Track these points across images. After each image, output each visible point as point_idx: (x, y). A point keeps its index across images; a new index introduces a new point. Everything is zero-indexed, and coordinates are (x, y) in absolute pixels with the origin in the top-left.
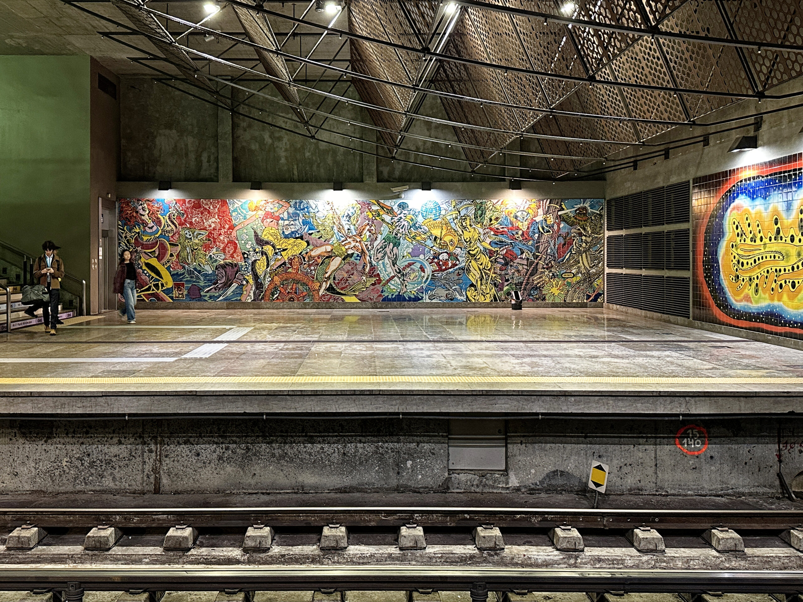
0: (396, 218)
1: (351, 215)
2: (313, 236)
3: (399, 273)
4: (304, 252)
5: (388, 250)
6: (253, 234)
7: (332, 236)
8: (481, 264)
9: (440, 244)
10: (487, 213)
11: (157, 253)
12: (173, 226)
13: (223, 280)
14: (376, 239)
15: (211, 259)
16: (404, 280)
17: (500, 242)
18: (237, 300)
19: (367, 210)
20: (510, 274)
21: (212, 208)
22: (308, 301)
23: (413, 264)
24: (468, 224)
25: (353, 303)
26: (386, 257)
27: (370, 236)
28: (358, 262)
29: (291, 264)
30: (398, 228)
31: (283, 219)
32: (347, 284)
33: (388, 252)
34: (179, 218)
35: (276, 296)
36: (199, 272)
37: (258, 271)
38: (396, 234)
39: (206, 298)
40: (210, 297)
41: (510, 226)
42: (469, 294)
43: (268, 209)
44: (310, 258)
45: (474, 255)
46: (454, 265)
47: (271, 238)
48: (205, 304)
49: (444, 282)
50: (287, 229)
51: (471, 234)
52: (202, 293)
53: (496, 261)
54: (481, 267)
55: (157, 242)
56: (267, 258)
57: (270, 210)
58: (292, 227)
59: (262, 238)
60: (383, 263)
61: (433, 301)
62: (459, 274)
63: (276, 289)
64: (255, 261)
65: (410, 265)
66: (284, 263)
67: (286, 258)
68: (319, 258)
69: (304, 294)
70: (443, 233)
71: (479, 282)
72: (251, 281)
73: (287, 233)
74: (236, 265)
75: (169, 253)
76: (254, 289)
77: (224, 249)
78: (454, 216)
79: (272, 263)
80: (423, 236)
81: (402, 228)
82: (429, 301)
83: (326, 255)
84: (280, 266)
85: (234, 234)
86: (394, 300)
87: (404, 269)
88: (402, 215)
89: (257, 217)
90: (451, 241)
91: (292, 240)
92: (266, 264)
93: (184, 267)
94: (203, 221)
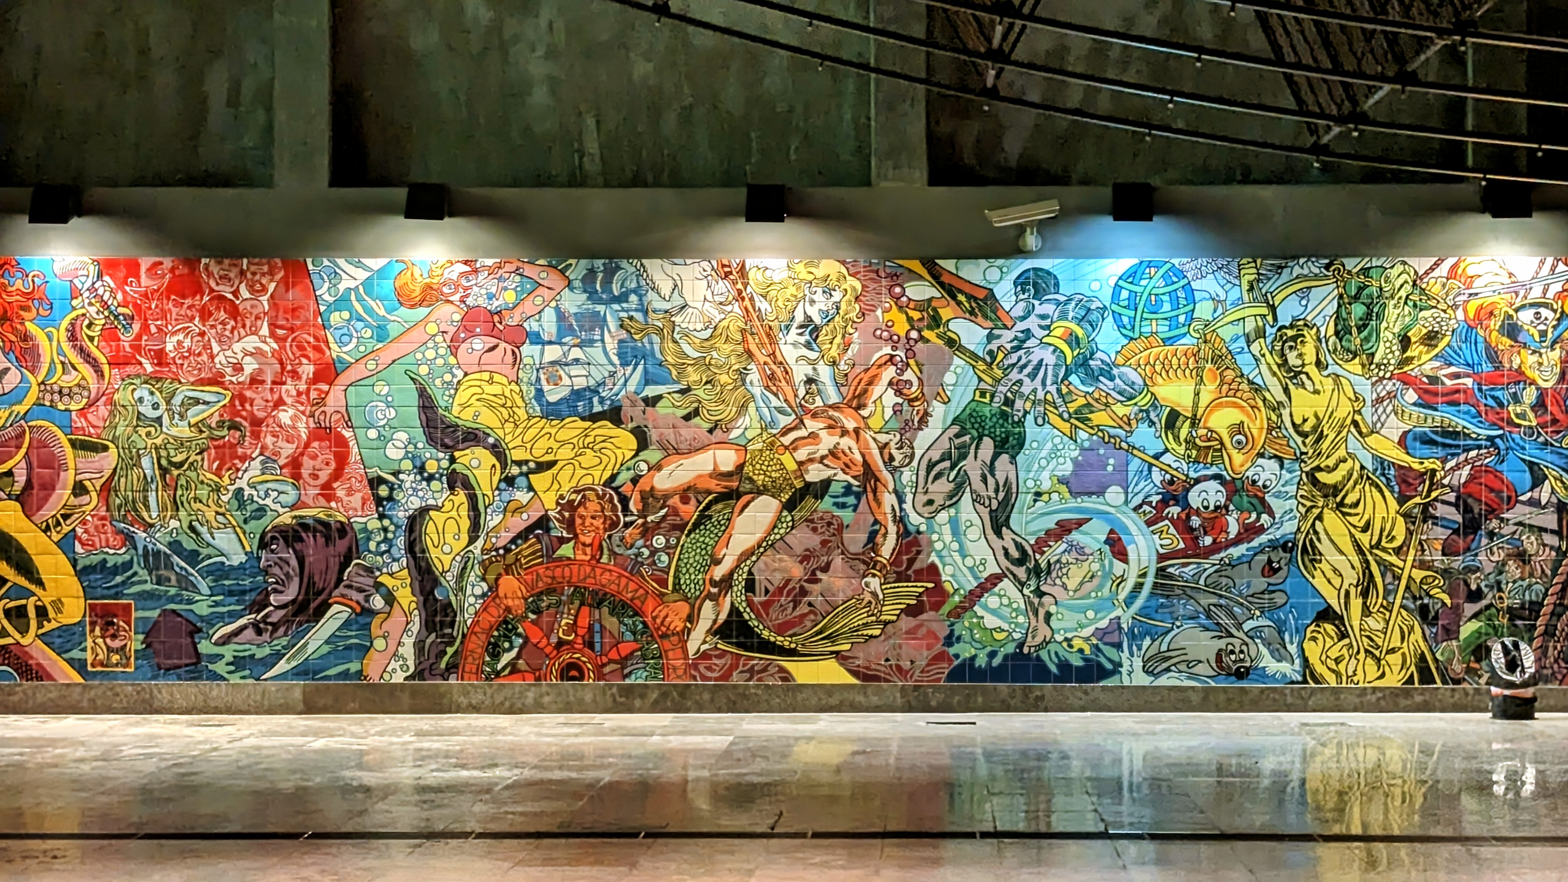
0: (1008, 335)
1: (817, 320)
2: (662, 408)
3: (1020, 562)
4: (624, 477)
5: (972, 467)
6: (414, 399)
7: (743, 408)
8: (1365, 529)
9: (1190, 443)
10: (1391, 312)
11: (21, 478)
12: (86, 370)
13: (291, 593)
14: (923, 421)
15: (242, 506)
16: (1040, 594)
17: (1445, 434)
18: (345, 675)
19: (888, 302)
20: (1489, 568)
21: (245, 293)
22: (638, 678)
23: (1080, 523)
24: (1310, 358)
25: (830, 689)
26: (967, 498)
27: (897, 410)
28: (847, 515)
29: (570, 525)
30: (1014, 375)
31: (536, 339)
32: (803, 609)
33: (975, 476)
34: (110, 335)
35: (506, 658)
36: (192, 558)
37: (434, 553)
38: (1009, 402)
39: (220, 668)
40: (238, 663)
41: (1487, 368)
42: (1313, 651)
43: (478, 298)
44: (650, 498)
45: (1335, 489)
46: (1250, 531)
47: (488, 419)
48: (216, 691)
49: (1206, 600)
50: (555, 380)
51: (1323, 399)
52: (205, 647)
53: (1427, 515)
54: (1365, 539)
55: (21, 436)
56: (472, 499)
57: (482, 302)
58: (575, 371)
59: (451, 418)
60: (954, 522)
61: (1164, 681)
62: (1270, 569)
63: (507, 627)
64: (424, 511)
65: (1064, 529)
66: (543, 522)
67: (549, 501)
68: (685, 500)
69: (625, 649)
70: (1205, 399)
71: (1356, 603)
72: (406, 597)
73: (553, 396)
74: (343, 530)
75: (69, 477)
76: (415, 628)
77: (295, 464)
78: (1250, 325)
79: (493, 520)
80: (1121, 410)
81: (1033, 376)
82: (1143, 680)
83: (716, 486)
84: (524, 535)
85: (335, 398)
86: (997, 674)
87: (1040, 545)
88: (1032, 323)
89: (432, 329)
90: (1238, 429)
91: (574, 427)
92: (465, 524)
93: (129, 539)
94: (207, 347)
